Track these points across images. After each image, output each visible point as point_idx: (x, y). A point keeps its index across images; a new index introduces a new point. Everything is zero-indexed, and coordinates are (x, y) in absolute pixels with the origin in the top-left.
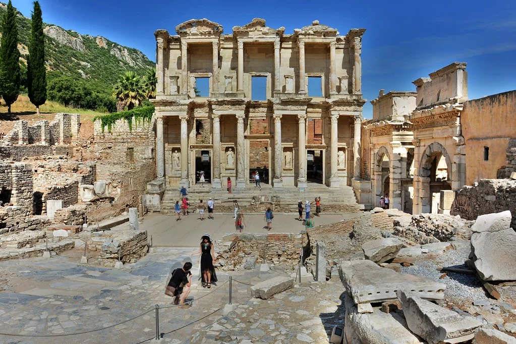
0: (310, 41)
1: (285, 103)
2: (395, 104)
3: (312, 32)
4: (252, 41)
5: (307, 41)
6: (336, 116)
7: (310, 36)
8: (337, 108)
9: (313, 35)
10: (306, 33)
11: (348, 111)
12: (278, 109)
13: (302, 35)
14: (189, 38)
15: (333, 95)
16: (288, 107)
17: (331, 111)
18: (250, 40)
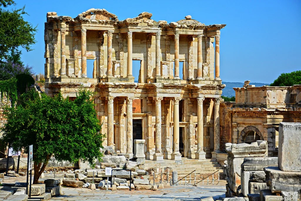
0: (184, 33)
1: (165, 87)
2: (268, 96)
3: (186, 26)
4: (140, 32)
5: (182, 33)
6: (202, 98)
7: (184, 30)
8: (203, 91)
9: (186, 28)
10: (181, 26)
11: (211, 94)
12: (160, 93)
13: (178, 28)
14: (89, 26)
15: (201, 80)
16: (168, 90)
17: (199, 94)
18: (139, 31)
